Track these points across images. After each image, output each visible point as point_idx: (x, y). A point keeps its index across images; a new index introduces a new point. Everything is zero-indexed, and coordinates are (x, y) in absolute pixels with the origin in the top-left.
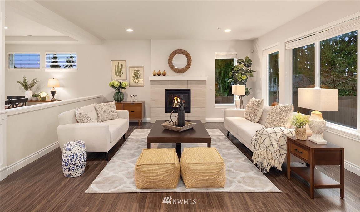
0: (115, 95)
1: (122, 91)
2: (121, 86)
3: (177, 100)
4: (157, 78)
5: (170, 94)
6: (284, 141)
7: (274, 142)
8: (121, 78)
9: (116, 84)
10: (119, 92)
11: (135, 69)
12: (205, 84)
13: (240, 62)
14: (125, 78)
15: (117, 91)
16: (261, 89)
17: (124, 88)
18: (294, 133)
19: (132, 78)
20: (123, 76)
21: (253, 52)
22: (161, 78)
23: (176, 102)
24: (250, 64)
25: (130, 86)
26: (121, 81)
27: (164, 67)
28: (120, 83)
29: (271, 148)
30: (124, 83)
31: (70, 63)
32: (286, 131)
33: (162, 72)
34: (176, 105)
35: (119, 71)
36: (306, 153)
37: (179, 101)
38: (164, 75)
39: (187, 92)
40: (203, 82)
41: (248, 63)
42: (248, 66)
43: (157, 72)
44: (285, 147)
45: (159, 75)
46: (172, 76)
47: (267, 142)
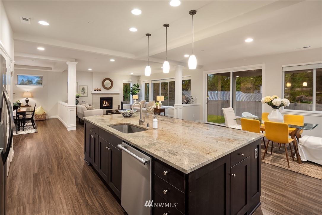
1: (78, 99)
3: (105, 102)
4: (96, 92)
5: (102, 100)
6: (154, 110)
7: (152, 110)
11: (82, 87)
12: (119, 95)
13: (134, 85)
16: (142, 97)
18: (156, 107)
19: (80, 92)
21: (138, 81)
22: (99, 92)
23: (105, 103)
24: (139, 87)
27: (100, 86)
29: (151, 111)
31: (40, 83)
32: (154, 107)
33: (99, 89)
34: (105, 105)
36: (158, 110)
37: (106, 103)
38: (100, 90)
39: (111, 99)
40: (118, 94)
41: (138, 86)
42: (138, 88)
43: (96, 89)
44: (154, 111)
45: (98, 90)
46: (104, 91)
47: (150, 110)
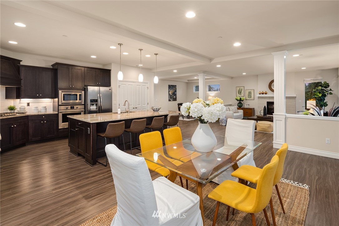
0: (238, 104)
1: (242, 102)
2: (241, 100)
4: (261, 95)
8: (241, 96)
9: (239, 98)
10: (240, 103)
11: (249, 91)
12: (295, 99)
14: (243, 96)
15: (239, 102)
17: (243, 101)
19: (247, 96)
20: (242, 95)
21: (338, 76)
22: (264, 95)
25: (246, 100)
26: (241, 97)
27: (266, 89)
28: (241, 98)
30: (242, 98)
33: (264, 92)
35: (240, 92)
38: (266, 94)
40: (293, 98)
43: (261, 92)
46: (271, 94)
